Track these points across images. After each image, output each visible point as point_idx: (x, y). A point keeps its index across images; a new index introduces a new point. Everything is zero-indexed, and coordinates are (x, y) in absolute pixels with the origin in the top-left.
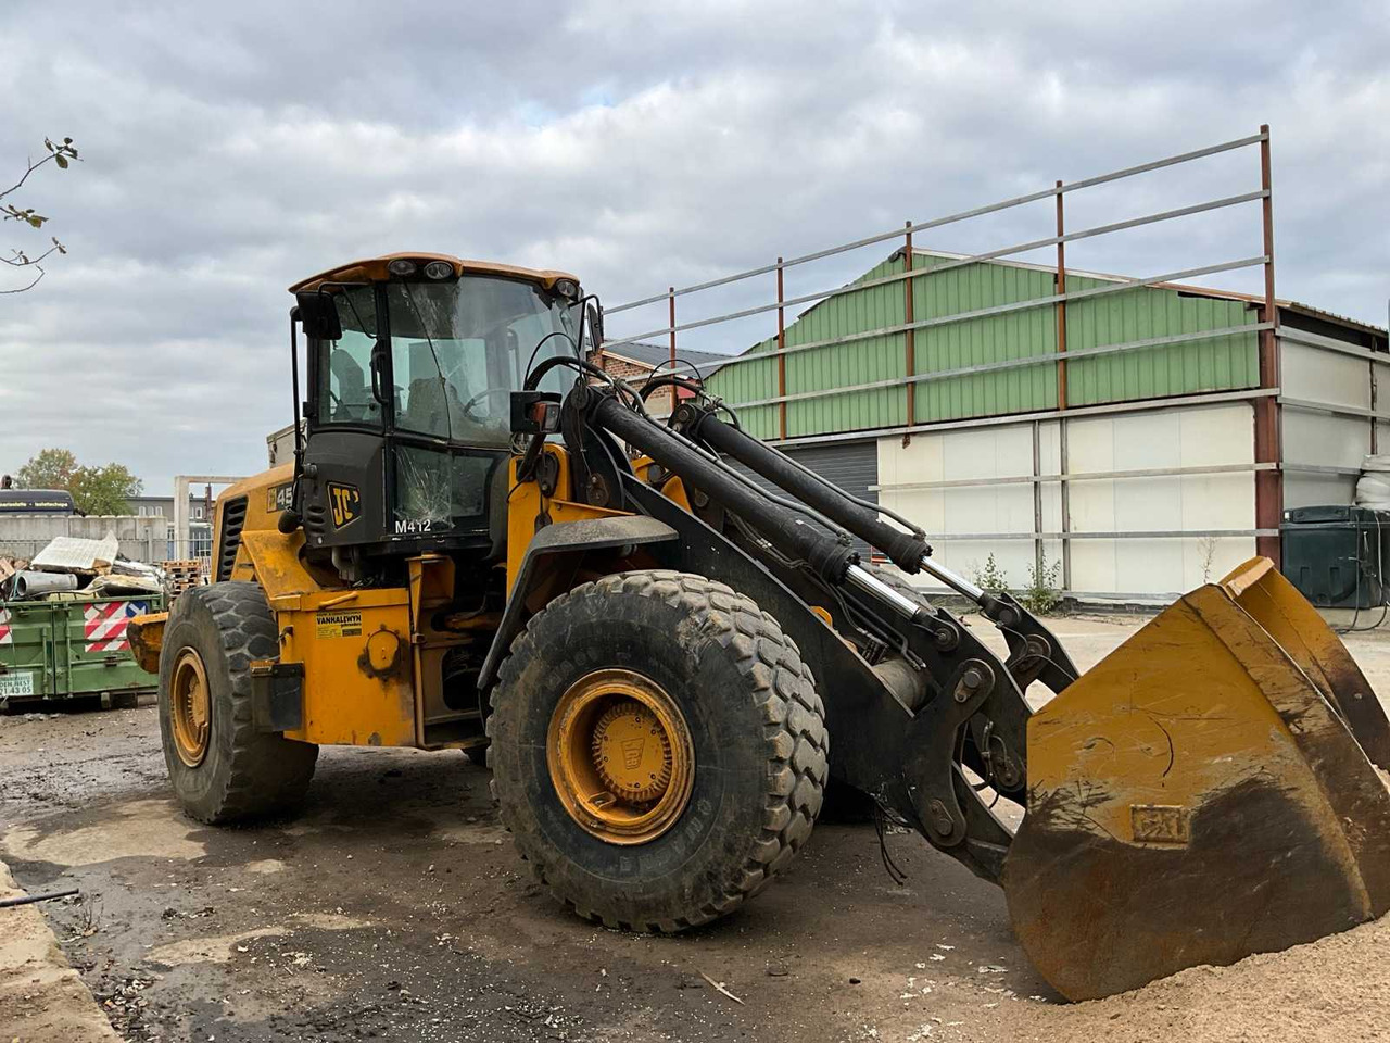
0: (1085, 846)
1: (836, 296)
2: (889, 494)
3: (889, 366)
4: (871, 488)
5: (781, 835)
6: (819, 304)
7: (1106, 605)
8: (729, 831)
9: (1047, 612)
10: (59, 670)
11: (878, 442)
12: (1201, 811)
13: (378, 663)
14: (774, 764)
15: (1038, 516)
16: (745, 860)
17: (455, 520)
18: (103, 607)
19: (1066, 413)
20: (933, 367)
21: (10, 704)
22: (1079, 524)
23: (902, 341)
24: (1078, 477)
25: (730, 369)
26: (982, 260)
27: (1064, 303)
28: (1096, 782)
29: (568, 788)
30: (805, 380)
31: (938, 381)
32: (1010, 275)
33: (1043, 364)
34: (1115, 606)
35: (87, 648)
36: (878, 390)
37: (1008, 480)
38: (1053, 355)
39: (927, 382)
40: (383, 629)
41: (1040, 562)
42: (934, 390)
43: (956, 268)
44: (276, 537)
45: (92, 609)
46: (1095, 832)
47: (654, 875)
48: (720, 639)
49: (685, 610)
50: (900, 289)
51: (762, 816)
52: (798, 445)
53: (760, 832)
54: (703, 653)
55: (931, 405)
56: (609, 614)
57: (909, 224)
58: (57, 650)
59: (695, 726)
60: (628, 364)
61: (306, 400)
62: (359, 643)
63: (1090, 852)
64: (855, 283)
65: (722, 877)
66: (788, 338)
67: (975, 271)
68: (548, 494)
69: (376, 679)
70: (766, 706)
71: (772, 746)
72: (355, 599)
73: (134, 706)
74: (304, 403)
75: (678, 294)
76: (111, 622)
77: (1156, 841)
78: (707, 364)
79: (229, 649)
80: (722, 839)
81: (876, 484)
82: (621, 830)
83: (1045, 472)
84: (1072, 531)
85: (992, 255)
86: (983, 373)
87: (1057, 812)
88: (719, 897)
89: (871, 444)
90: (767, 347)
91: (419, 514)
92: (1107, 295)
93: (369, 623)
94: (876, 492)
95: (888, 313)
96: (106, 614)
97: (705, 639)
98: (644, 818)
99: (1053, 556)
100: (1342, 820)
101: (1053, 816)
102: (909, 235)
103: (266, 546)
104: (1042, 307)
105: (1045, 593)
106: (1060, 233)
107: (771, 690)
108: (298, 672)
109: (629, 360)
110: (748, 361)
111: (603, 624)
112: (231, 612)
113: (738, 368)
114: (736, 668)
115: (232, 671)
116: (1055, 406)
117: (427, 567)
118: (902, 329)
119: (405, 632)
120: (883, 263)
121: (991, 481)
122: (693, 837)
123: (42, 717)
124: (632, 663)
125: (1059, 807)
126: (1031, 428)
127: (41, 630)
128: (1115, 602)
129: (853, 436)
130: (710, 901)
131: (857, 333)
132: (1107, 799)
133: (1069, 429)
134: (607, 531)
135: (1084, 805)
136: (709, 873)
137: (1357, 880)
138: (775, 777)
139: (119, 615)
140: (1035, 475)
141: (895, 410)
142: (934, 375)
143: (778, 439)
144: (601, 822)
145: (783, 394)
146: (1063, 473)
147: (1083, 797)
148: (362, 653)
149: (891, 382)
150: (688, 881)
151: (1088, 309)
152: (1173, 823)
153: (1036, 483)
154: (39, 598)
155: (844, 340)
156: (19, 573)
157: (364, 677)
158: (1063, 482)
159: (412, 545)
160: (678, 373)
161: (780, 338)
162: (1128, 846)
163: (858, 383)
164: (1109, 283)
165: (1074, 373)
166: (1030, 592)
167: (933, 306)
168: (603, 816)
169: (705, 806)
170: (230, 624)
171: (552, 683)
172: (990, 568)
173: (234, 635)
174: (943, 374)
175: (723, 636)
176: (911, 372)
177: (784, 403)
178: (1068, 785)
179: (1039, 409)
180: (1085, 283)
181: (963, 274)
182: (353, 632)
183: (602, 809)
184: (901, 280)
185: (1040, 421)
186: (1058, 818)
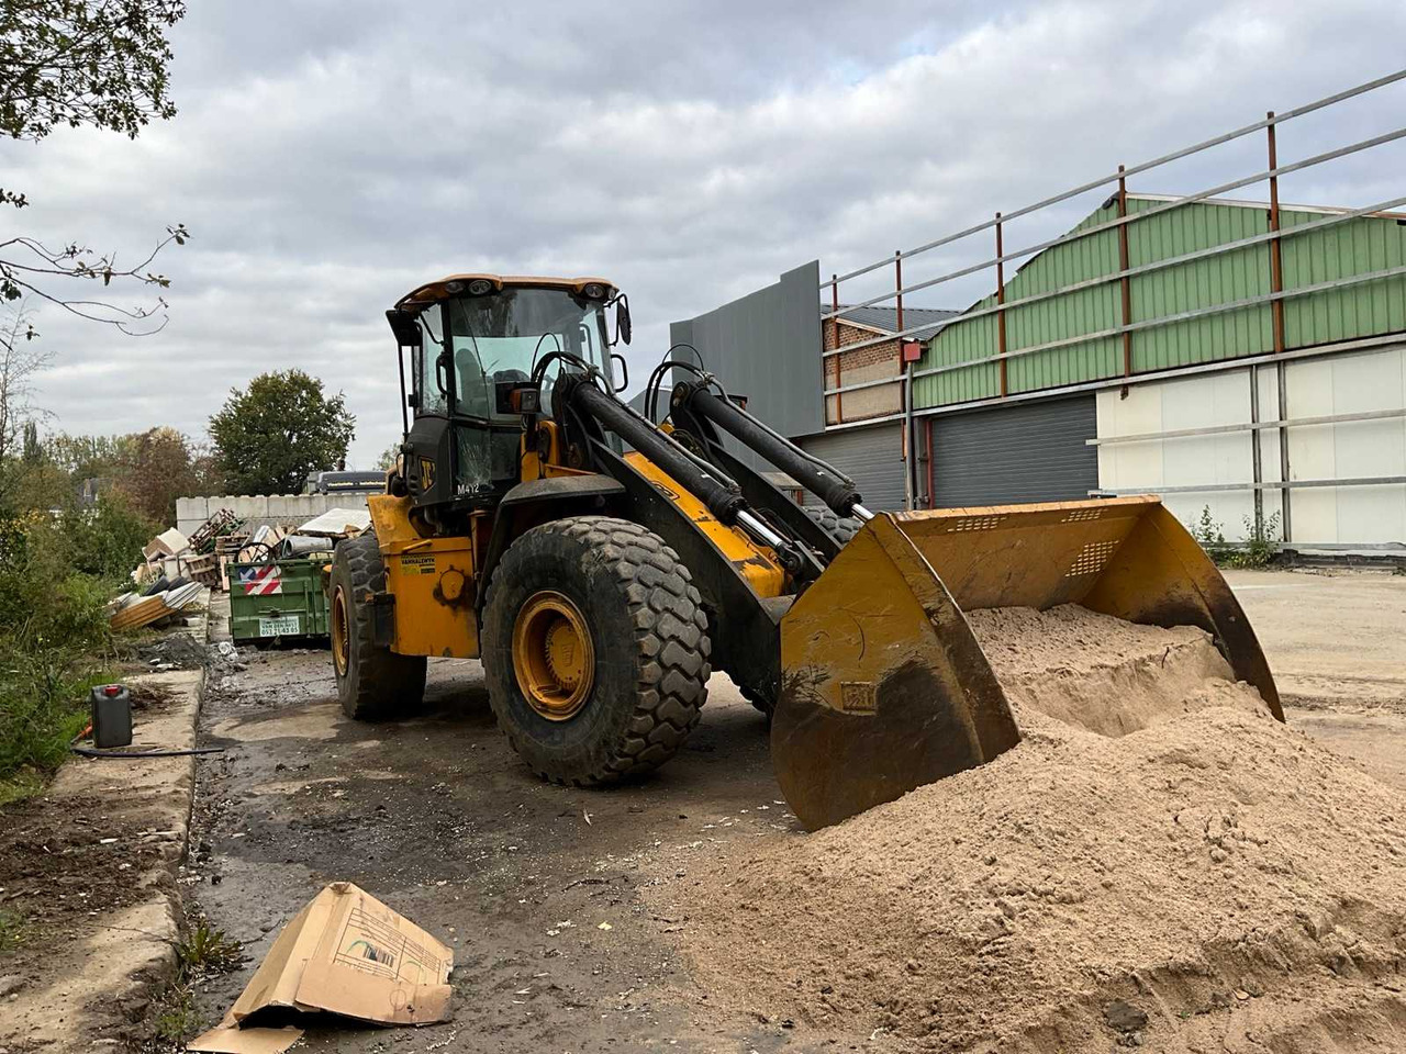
0: (816, 714)
1: (1053, 247)
2: (1110, 447)
3: (1105, 316)
4: (1089, 442)
5: (654, 712)
6: (1036, 257)
7: (1328, 557)
8: (615, 709)
9: (1263, 565)
10: (318, 615)
11: (1098, 396)
12: (882, 686)
13: (449, 594)
14: (643, 660)
15: (1257, 465)
16: (626, 730)
17: (494, 483)
19: (1283, 356)
20: (1149, 314)
21: (282, 641)
22: (1299, 472)
23: (1118, 289)
24: (1295, 423)
25: (952, 331)
26: (1194, 200)
27: (1278, 240)
28: (820, 666)
29: (526, 680)
30: (1026, 335)
31: (1155, 328)
32: (1223, 214)
33: (1259, 306)
34: (1336, 557)
36: (1095, 341)
37: (1225, 429)
38: (1268, 295)
39: (1144, 330)
40: (452, 568)
41: (1259, 514)
42: (1150, 337)
43: (1170, 210)
44: (393, 501)
46: (821, 703)
47: (573, 743)
48: (609, 566)
49: (587, 545)
50: (1115, 236)
51: (635, 698)
52: (1020, 401)
53: (633, 710)
54: (596, 575)
55: (1149, 354)
56: (543, 549)
57: (1121, 169)
58: (316, 599)
59: (594, 632)
60: (859, 330)
61: (411, 393)
62: (434, 578)
63: (819, 719)
64: (1071, 232)
65: (613, 744)
66: (1008, 294)
67: (1188, 213)
68: (545, 459)
69: (446, 608)
70: (636, 616)
71: (639, 646)
72: (429, 545)
74: (410, 396)
75: (904, 256)
77: (858, 709)
78: (932, 325)
79: (356, 585)
80: (610, 715)
81: (1096, 437)
82: (557, 710)
83: (1264, 419)
84: (1292, 480)
85: (1206, 195)
86: (1199, 318)
87: (799, 688)
88: (612, 759)
89: (1090, 397)
90: (987, 304)
91: (472, 480)
92: (1323, 229)
93: (441, 564)
94: (1096, 446)
95: (1103, 263)
97: (598, 566)
98: (568, 701)
99: (1272, 507)
100: (965, 692)
101: (796, 692)
102: (1122, 180)
103: (385, 507)
104: (1256, 246)
105: (1265, 545)
106: (1273, 166)
107: (645, 604)
108: (392, 600)
109: (860, 326)
110: (970, 320)
111: (539, 557)
112: (361, 558)
113: (960, 327)
114: (617, 588)
115: (357, 602)
116: (1271, 349)
117: (480, 520)
118: (1116, 277)
119: (469, 571)
120: (1098, 211)
121: (1207, 431)
122: (594, 713)
123: (305, 651)
124: (559, 587)
125: (801, 685)
126: (1248, 374)
127: (303, 582)
128: (1336, 553)
129: (1070, 389)
130: (607, 761)
131: (1074, 283)
132: (827, 678)
133: (1287, 372)
134: (551, 487)
135: (814, 683)
136: (604, 741)
137: (975, 737)
138: (642, 669)
140: (1253, 422)
141: (1111, 361)
142: (1151, 322)
143: (1000, 397)
144: (544, 705)
145: (1003, 350)
146: (1281, 419)
147: (812, 677)
148: (435, 586)
149: (1107, 332)
150: (591, 746)
151: (1303, 246)
152: (865, 695)
153: (1254, 431)
154: (302, 557)
155: (1060, 292)
156: (287, 537)
157: (437, 605)
158: (1282, 429)
159: (469, 502)
160: (905, 336)
161: (1000, 294)
162: (839, 713)
163: (1076, 335)
164: (1323, 216)
165: (1291, 315)
166: (1247, 545)
167: (1148, 251)
168: (544, 700)
169: (601, 689)
170: (358, 566)
171: (514, 602)
172: (1204, 521)
173: (359, 576)
174: (1159, 321)
175: (611, 564)
176: (1128, 321)
177: (1005, 360)
178: (804, 668)
179: (1256, 352)
180: (1299, 217)
181: (1177, 216)
182: (428, 571)
183: (545, 696)
184: (1114, 227)
185: (1258, 365)
186: (800, 693)
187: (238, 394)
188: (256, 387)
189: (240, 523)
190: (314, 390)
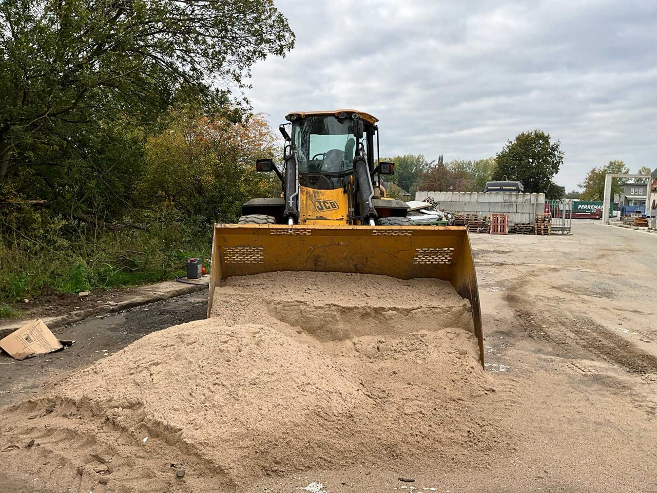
187: (511, 142)
188: (518, 139)
189: (435, 204)
190: (546, 139)
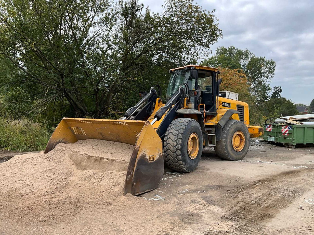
18: (285, 126)
21: (271, 142)
35: (282, 134)
45: (283, 127)
73: (289, 147)
76: (286, 130)
96: (285, 128)
127: (276, 130)
139: (287, 128)
